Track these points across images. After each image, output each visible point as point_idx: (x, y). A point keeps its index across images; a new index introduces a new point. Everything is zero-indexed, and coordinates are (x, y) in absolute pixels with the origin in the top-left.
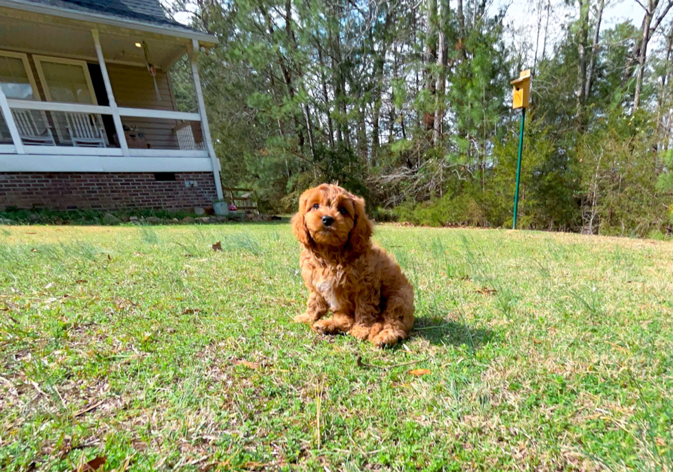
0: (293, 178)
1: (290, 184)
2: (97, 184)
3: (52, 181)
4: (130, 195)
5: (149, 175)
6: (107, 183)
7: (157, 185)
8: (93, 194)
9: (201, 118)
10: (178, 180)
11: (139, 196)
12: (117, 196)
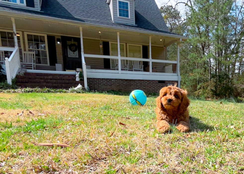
0: (200, 84)
1: (199, 87)
2: (140, 84)
3: (126, 82)
4: (149, 88)
5: (157, 81)
6: (143, 83)
7: (158, 85)
8: (138, 87)
9: (177, 63)
10: (166, 83)
11: (152, 88)
12: (145, 88)
